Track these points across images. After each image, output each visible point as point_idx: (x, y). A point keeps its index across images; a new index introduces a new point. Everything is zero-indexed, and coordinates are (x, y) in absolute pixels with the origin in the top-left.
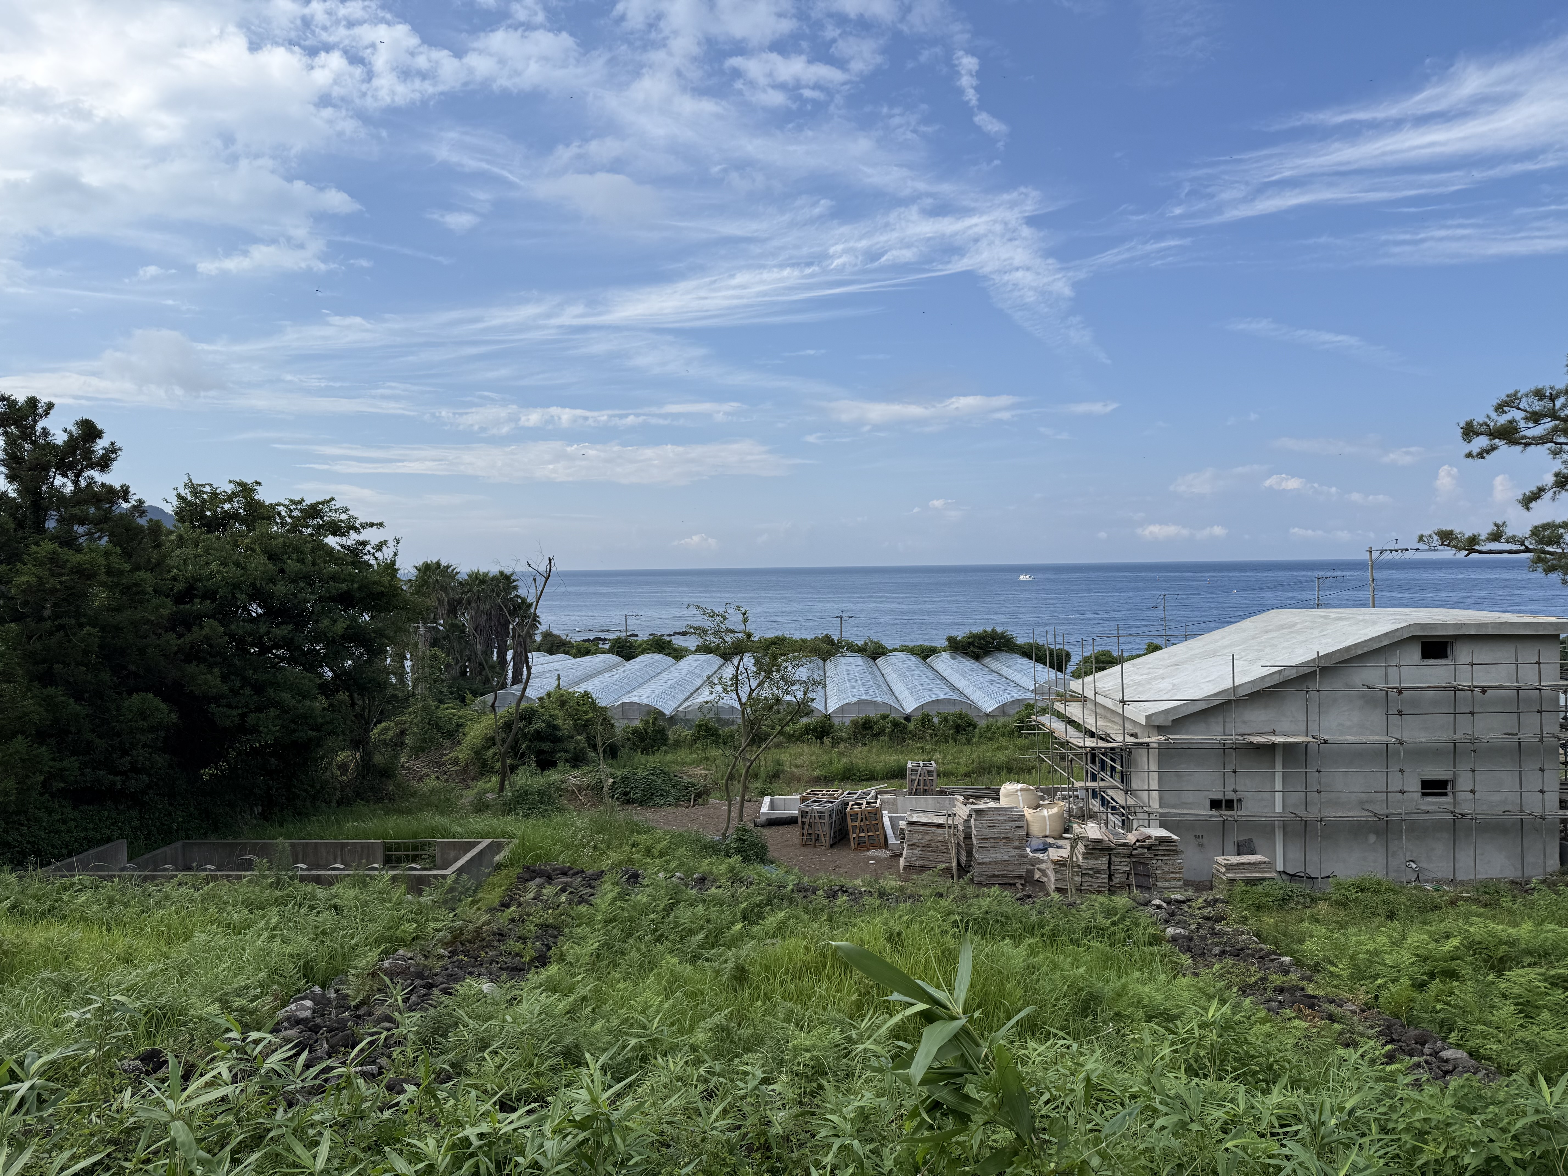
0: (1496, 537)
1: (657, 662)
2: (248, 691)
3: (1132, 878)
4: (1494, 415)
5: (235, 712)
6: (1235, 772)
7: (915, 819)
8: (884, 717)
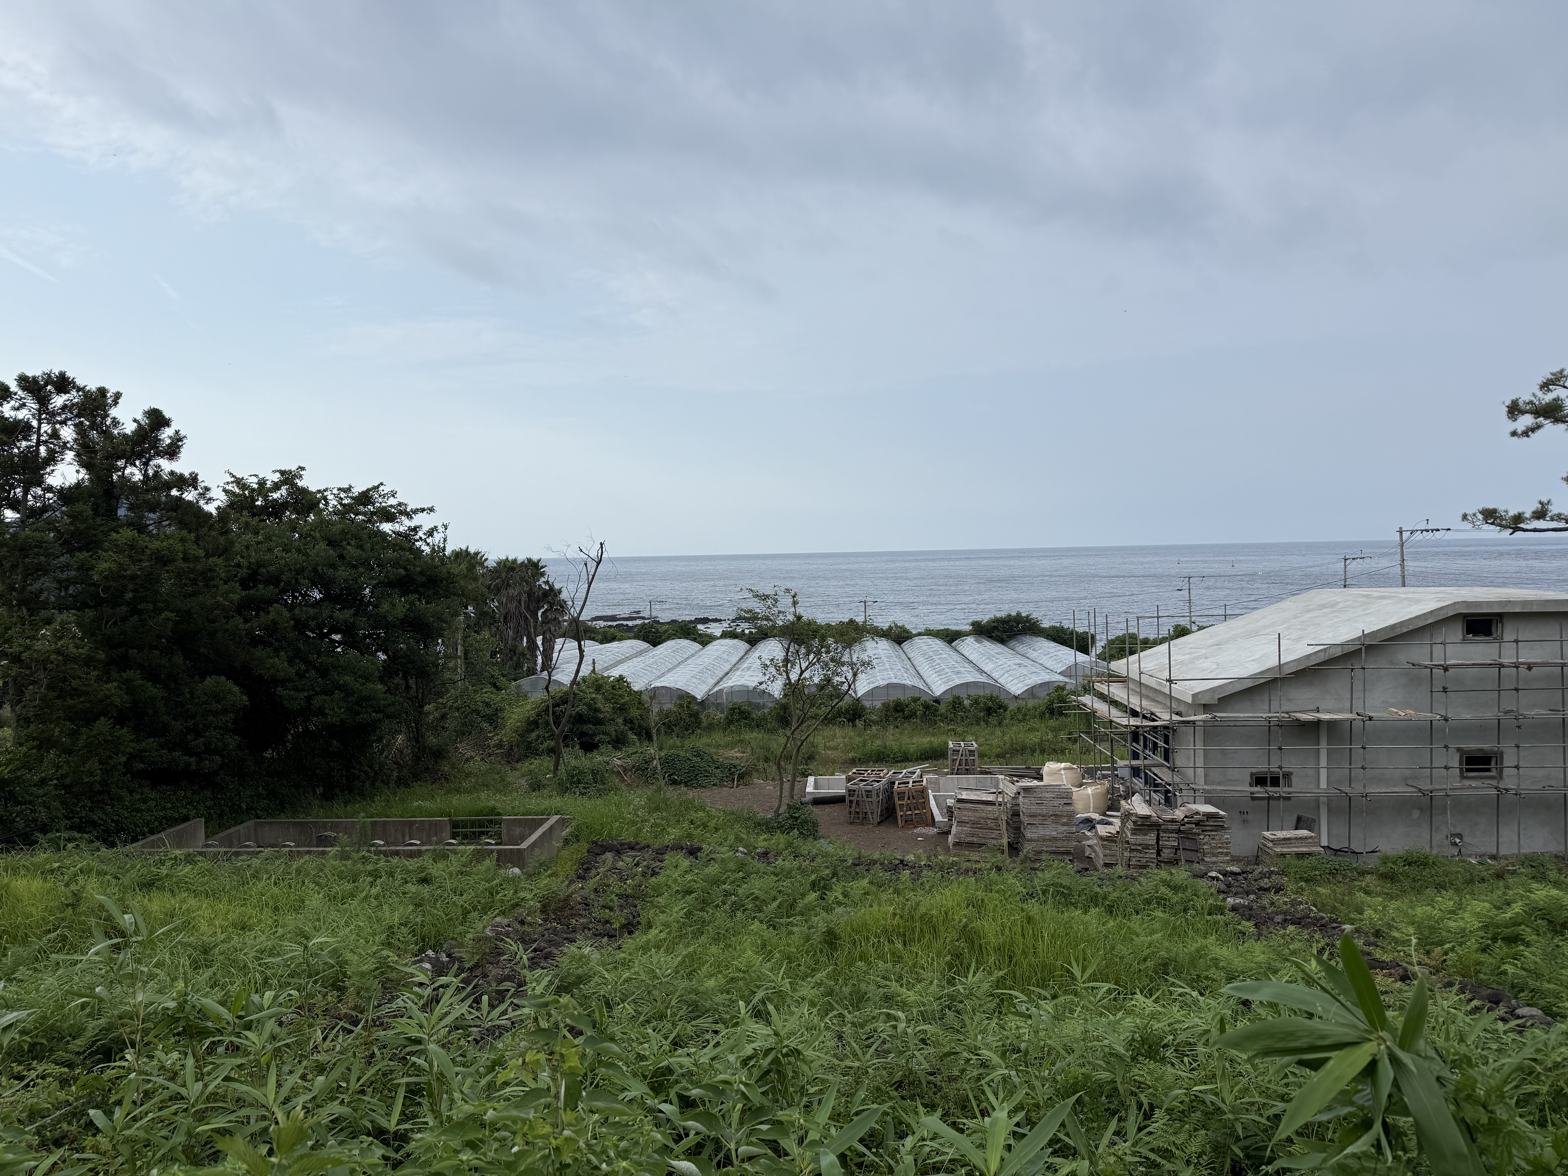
0: (1540, 514)
1: (684, 647)
2: (313, 673)
3: (1181, 852)
4: (1540, 394)
5: (303, 695)
6: (1280, 749)
7: (964, 797)
8: (915, 700)
